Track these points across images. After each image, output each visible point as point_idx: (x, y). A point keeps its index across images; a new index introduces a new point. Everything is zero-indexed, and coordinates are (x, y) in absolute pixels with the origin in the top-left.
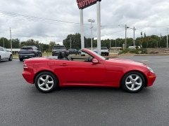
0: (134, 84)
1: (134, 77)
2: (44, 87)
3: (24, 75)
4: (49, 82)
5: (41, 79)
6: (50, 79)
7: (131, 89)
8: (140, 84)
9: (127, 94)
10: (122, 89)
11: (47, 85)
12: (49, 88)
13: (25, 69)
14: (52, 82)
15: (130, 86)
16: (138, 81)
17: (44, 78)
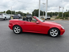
0: (54, 33)
1: (54, 31)
2: (17, 31)
3: (9, 26)
5: (15, 28)
6: (19, 29)
7: (52, 35)
8: (57, 34)
9: (51, 37)
10: (48, 35)
12: (19, 32)
13: (10, 24)
14: (20, 30)
15: (52, 34)
16: (56, 32)
17: (17, 28)
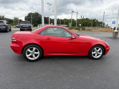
0: (97, 53)
2: (31, 57)
3: (12, 47)
4: (35, 53)
6: (36, 51)
7: (95, 57)
8: (101, 53)
11: (34, 56)
14: (38, 53)
